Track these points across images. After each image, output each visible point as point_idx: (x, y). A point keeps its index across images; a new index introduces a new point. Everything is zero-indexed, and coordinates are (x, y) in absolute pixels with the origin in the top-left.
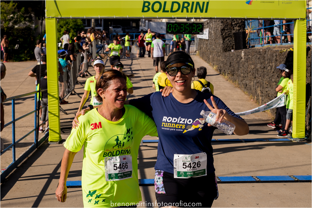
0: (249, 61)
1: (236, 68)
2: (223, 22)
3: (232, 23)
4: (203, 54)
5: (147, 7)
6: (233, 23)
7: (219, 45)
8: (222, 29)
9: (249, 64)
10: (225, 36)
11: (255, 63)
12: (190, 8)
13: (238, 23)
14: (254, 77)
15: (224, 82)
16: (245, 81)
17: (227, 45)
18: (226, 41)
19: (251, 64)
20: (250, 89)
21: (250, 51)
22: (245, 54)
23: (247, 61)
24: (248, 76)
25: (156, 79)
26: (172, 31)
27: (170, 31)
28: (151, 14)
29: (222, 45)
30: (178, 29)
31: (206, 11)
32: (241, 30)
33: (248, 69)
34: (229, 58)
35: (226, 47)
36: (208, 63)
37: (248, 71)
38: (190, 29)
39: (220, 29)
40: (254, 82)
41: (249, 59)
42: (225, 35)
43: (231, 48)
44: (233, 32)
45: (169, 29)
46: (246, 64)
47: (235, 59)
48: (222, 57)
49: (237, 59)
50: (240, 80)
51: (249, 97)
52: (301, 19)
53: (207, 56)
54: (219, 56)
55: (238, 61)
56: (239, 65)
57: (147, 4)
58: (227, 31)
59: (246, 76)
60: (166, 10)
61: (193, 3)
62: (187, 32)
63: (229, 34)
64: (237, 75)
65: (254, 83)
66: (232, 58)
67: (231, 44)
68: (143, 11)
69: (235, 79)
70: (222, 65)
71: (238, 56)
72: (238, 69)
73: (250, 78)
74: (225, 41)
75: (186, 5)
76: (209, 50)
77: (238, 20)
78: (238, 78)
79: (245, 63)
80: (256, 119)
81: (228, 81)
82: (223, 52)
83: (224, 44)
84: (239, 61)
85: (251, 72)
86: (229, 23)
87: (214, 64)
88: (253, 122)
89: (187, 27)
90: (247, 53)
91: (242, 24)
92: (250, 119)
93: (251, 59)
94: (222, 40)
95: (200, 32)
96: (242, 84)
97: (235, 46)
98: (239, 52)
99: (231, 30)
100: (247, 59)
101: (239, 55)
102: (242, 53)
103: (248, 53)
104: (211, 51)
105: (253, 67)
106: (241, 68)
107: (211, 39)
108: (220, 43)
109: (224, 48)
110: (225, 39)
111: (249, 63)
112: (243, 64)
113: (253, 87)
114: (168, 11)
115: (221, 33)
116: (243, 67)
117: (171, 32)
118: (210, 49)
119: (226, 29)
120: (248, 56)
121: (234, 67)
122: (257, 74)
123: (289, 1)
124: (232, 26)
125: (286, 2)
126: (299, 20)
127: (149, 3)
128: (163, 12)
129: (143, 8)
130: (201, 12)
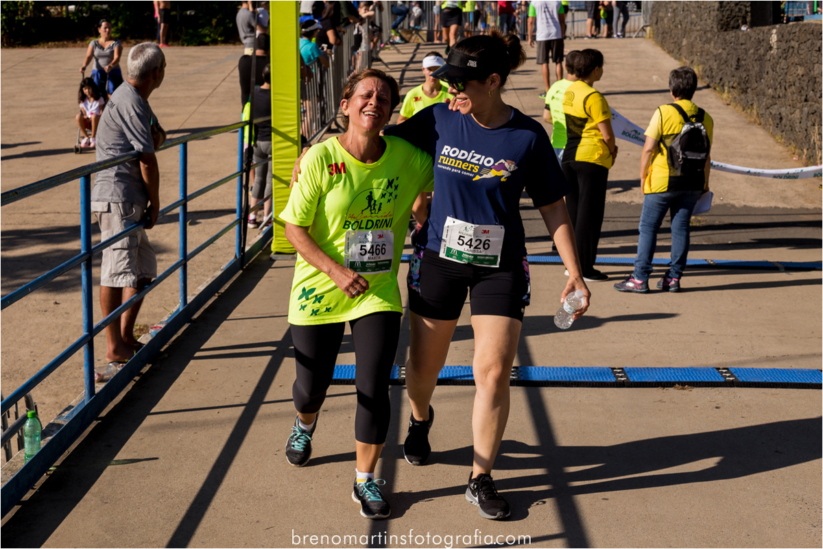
0: (790, 55)
1: (754, 74)
4: (665, 35)
7: (710, 12)
9: (790, 64)
11: (807, 63)
14: (803, 98)
15: (719, 108)
16: (776, 106)
17: (731, 15)
19: (796, 64)
20: (792, 130)
21: (794, 31)
22: (780, 36)
23: (786, 57)
24: (785, 96)
25: (553, 98)
29: (716, 13)
33: (788, 77)
34: (735, 47)
35: (728, 18)
36: (676, 58)
37: (787, 81)
40: (802, 112)
41: (791, 50)
43: (740, 21)
46: (782, 65)
47: (752, 51)
48: (715, 43)
49: (758, 50)
50: (764, 104)
51: (786, 149)
53: (676, 39)
54: (708, 41)
55: (760, 56)
56: (761, 66)
59: (781, 95)
64: (754, 91)
65: (804, 113)
66: (743, 47)
67: (740, 9)
69: (750, 103)
70: (715, 64)
71: (760, 42)
72: (759, 77)
73: (792, 101)
76: (679, 26)
78: (758, 100)
79: (780, 61)
80: (807, 209)
81: (730, 107)
82: (718, 31)
83: (722, 9)
84: (763, 56)
85: (794, 85)
87: (692, 62)
88: (801, 216)
90: (786, 33)
92: (793, 207)
93: (796, 51)
96: (767, 116)
97: (751, 16)
98: (763, 32)
100: (785, 50)
101: (763, 40)
102: (773, 35)
103: (788, 36)
104: (686, 28)
105: (801, 71)
106: (767, 73)
108: (712, 8)
109: (723, 22)
111: (790, 60)
112: (774, 64)
113: (798, 124)
116: (773, 71)
118: (682, 23)
120: (788, 44)
121: (749, 70)
122: (813, 90)
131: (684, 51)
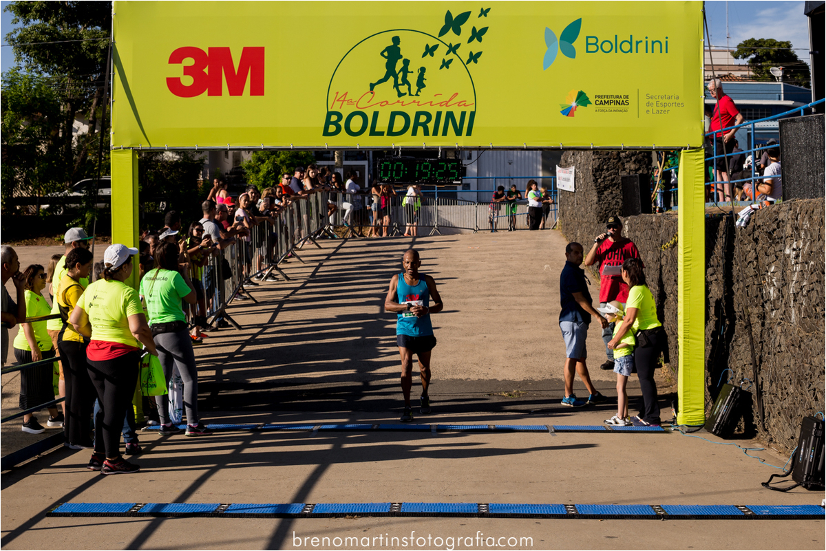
2: (596, 151)
3: (618, 154)
5: (335, 123)
6: (623, 155)
7: (592, 205)
8: (596, 169)
10: (602, 185)
12: (431, 125)
13: (633, 155)
17: (609, 207)
18: (606, 197)
22: (631, 227)
26: (391, 177)
27: (386, 179)
28: (343, 141)
29: (596, 205)
30: (404, 173)
31: (469, 133)
32: (641, 171)
35: (605, 211)
38: (431, 174)
39: (590, 168)
42: (604, 181)
43: (617, 214)
44: (624, 174)
45: (383, 173)
52: (690, 148)
53: (574, 231)
54: (591, 232)
57: (334, 118)
60: (376, 130)
61: (439, 114)
62: (424, 180)
63: (613, 180)
67: (617, 203)
68: (326, 133)
74: (603, 197)
75: (423, 119)
76: (576, 219)
82: (598, 223)
83: (601, 203)
86: (612, 154)
89: (424, 169)
90: (633, 224)
91: (644, 157)
93: (639, 240)
94: (596, 194)
95: (453, 180)
99: (618, 170)
104: (579, 220)
107: (579, 191)
108: (592, 203)
109: (602, 214)
110: (603, 191)
114: (381, 134)
115: (592, 178)
117: (388, 181)
118: (577, 215)
119: (605, 167)
120: (635, 234)
123: (663, 108)
124: (619, 162)
125: (655, 109)
126: (688, 150)
127: (340, 116)
128: (370, 135)
129: (326, 128)
130: (457, 135)
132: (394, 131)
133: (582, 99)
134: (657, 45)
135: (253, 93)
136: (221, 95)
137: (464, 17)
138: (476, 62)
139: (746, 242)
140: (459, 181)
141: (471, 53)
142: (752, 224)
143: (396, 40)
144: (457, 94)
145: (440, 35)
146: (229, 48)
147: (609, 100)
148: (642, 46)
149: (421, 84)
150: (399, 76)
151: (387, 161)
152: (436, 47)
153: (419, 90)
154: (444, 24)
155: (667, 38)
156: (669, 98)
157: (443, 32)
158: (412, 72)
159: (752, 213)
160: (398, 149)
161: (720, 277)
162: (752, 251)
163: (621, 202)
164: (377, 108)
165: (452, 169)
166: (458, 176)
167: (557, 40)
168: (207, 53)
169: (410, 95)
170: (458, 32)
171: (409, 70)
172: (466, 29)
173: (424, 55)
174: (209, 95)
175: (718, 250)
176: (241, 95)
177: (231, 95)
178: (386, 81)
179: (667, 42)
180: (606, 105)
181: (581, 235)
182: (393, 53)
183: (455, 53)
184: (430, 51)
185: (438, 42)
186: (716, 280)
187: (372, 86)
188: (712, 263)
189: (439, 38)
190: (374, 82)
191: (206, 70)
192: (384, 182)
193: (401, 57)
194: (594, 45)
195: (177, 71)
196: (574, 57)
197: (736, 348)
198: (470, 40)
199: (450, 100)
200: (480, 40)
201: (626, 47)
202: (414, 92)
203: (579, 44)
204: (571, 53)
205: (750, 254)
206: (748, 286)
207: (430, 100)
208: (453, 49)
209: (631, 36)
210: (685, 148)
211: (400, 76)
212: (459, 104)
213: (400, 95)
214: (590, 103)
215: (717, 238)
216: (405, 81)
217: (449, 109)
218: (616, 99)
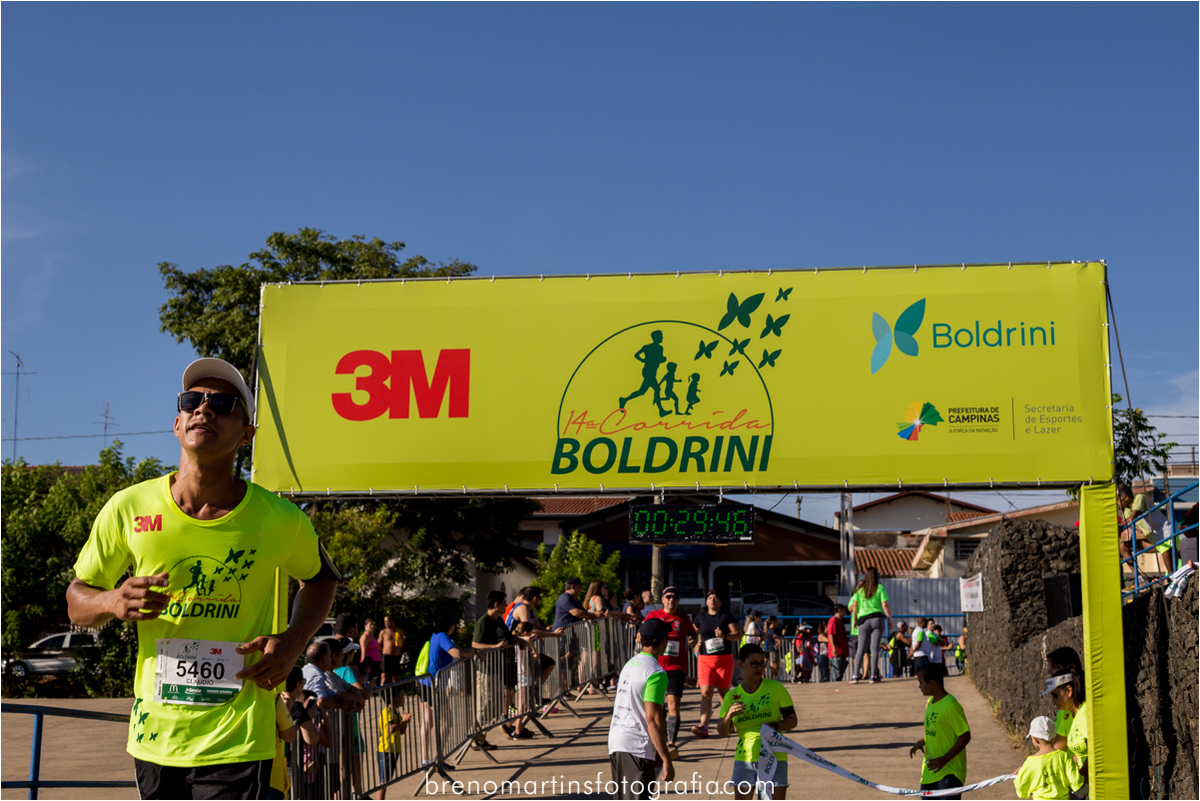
1: (1033, 701)
2: (1008, 544)
4: (977, 667)
5: (569, 455)
6: (1046, 548)
7: (1004, 625)
8: (1006, 569)
10: (1016, 594)
12: (708, 457)
13: (1062, 548)
15: (1001, 752)
17: (1027, 627)
18: (1023, 611)
21: (1058, 634)
22: (1049, 644)
26: (650, 532)
27: (641, 534)
28: (579, 480)
29: (1009, 625)
30: (668, 526)
31: (763, 467)
35: (1023, 632)
36: (984, 698)
39: (998, 569)
42: (1019, 588)
44: (1046, 575)
45: (638, 527)
47: (1031, 669)
48: (1008, 668)
49: (1034, 667)
52: (1094, 483)
53: (984, 671)
54: (1002, 668)
55: (1036, 674)
56: (1037, 688)
57: (567, 448)
58: (1024, 577)
60: (628, 465)
61: (719, 440)
62: (697, 535)
63: (1032, 586)
66: (1026, 666)
67: (1040, 619)
68: (556, 470)
70: (1009, 694)
71: (1036, 656)
74: (1018, 613)
75: (696, 447)
77: (1062, 535)
82: (1012, 650)
83: (1016, 621)
84: (1039, 673)
86: (1030, 547)
89: (697, 519)
90: (1052, 638)
94: (1008, 607)
95: (741, 535)
98: (1038, 642)
99: (1040, 571)
101: (1037, 653)
102: (1043, 643)
104: (990, 652)
107: (988, 609)
108: (1004, 622)
110: (1019, 603)
114: (636, 470)
115: (1002, 583)
117: (644, 538)
118: (987, 647)
119: (1020, 567)
123: (1050, 425)
124: (1040, 558)
125: (1039, 426)
126: (1090, 486)
127: (576, 445)
128: (620, 471)
129: (556, 462)
130: (746, 470)
131: (990, 685)
132: (653, 466)
133: (929, 414)
134: (1038, 334)
135: (452, 414)
136: (407, 417)
137: (755, 301)
138: (772, 364)
139: (1184, 620)
140: (748, 535)
141: (765, 352)
142: (1190, 590)
143: (657, 336)
144: (745, 411)
145: (719, 329)
146: (419, 352)
147: (970, 414)
148: (1016, 336)
149: (693, 398)
150: (661, 386)
151: (643, 509)
152: (714, 345)
153: (690, 407)
154: (726, 312)
155: (1052, 323)
156: (1059, 409)
157: (725, 323)
158: (680, 381)
159: (1191, 576)
160: (660, 492)
161: (1153, 681)
162: (1192, 631)
163: (1046, 618)
164: (629, 433)
165: (738, 519)
166: (748, 530)
167: (890, 330)
168: (390, 358)
169: (677, 413)
170: (746, 322)
171: (676, 378)
172: (758, 318)
173: (698, 356)
174: (392, 416)
175: (1150, 642)
176: (436, 416)
177: (421, 416)
178: (642, 394)
179: (1052, 329)
180: (966, 422)
181: (993, 673)
182: (652, 354)
183: (742, 352)
184: (706, 350)
185: (717, 338)
186: (1149, 688)
187: (623, 402)
188: (1143, 663)
189: (719, 332)
190: (625, 396)
191: (388, 383)
192: (639, 539)
193: (664, 359)
194: (946, 336)
195: (346, 384)
196: (916, 355)
197: (1177, 785)
198: (764, 334)
199: (735, 420)
200: (778, 333)
201: (992, 337)
202: (682, 408)
203: (923, 335)
204: (911, 349)
205: (1190, 636)
206: (1189, 688)
207: (707, 420)
208: (739, 347)
209: (999, 322)
210: (1087, 483)
211: (663, 386)
212: (748, 425)
213: (663, 413)
214: (942, 420)
215: (1147, 623)
216: (670, 394)
217: (734, 433)
218: (979, 414)
